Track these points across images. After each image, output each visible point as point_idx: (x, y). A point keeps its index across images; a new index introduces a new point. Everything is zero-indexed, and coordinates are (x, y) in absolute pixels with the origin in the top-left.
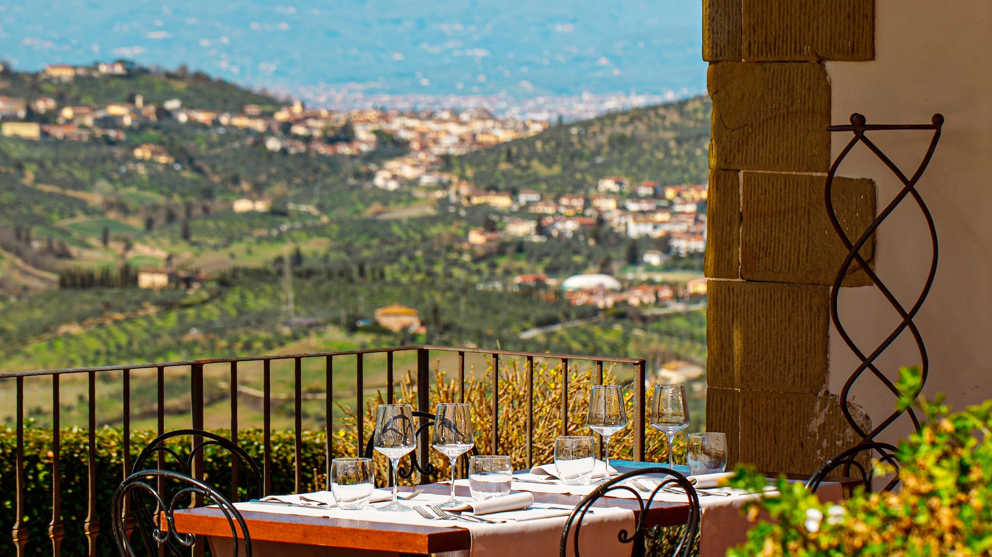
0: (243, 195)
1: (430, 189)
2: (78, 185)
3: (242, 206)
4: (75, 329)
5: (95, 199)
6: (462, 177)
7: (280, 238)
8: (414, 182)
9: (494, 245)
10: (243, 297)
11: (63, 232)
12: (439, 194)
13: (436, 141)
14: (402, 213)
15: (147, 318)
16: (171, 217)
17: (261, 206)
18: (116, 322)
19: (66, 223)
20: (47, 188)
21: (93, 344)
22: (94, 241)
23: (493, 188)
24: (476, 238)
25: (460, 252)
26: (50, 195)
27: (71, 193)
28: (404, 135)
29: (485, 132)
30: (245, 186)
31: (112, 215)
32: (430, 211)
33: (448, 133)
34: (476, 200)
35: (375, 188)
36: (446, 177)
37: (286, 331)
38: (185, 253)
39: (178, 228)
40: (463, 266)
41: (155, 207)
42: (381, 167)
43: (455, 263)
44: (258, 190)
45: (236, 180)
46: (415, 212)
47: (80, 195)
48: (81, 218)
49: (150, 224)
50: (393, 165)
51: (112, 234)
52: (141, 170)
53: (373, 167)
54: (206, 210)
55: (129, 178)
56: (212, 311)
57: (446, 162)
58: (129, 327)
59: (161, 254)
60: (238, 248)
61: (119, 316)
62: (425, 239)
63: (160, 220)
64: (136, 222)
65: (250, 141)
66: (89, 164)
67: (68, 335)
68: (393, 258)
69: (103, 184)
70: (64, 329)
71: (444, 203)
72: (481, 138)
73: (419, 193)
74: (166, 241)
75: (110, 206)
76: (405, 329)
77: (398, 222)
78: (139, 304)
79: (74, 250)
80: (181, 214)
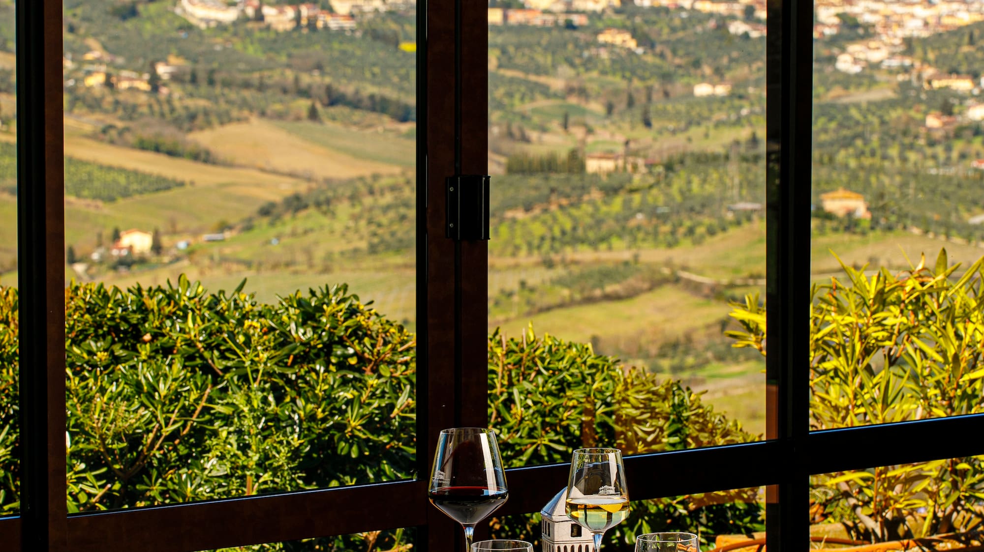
0: (703, 79)
1: (891, 71)
2: (539, 70)
3: (702, 90)
4: (520, 215)
5: (557, 84)
6: (925, 61)
7: (738, 122)
8: (876, 66)
9: (951, 128)
10: (689, 182)
11: (524, 117)
12: (901, 78)
13: (900, 25)
14: (863, 96)
15: (592, 203)
16: (631, 103)
17: (721, 90)
18: (561, 207)
19: (527, 107)
20: (509, 73)
21: (538, 229)
22: (555, 125)
23: (954, 72)
24: (933, 121)
25: (916, 137)
26: (512, 81)
27: (533, 78)
28: (868, 18)
29: (951, 15)
30: (707, 70)
31: (573, 100)
32: (890, 94)
33: (913, 16)
34: (936, 84)
35: (837, 71)
36: (907, 62)
37: (730, 216)
38: (644, 136)
39: (638, 112)
40: (920, 150)
41: (616, 92)
42: (843, 50)
43: (911, 147)
44: (719, 73)
45: (697, 64)
46: (877, 95)
47: (543, 80)
48: (542, 102)
49: (610, 109)
50: (855, 48)
51: (572, 119)
52: (604, 54)
53: (835, 51)
54: (666, 94)
55: (589, 64)
56: (656, 197)
57: (909, 45)
58: (574, 212)
59: (620, 138)
60: (695, 132)
61: (564, 202)
62: (883, 123)
63: (621, 106)
64: (596, 107)
65: (711, 24)
66: (552, 48)
67: (514, 221)
68: (847, 143)
69: (565, 70)
70: (509, 214)
71: (905, 86)
72: (946, 21)
73: (881, 77)
74: (626, 126)
75: (570, 91)
76: (850, 214)
77: (857, 106)
78: (584, 189)
79: (534, 135)
80: (641, 98)
